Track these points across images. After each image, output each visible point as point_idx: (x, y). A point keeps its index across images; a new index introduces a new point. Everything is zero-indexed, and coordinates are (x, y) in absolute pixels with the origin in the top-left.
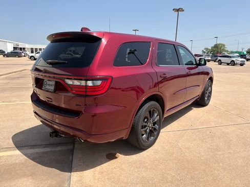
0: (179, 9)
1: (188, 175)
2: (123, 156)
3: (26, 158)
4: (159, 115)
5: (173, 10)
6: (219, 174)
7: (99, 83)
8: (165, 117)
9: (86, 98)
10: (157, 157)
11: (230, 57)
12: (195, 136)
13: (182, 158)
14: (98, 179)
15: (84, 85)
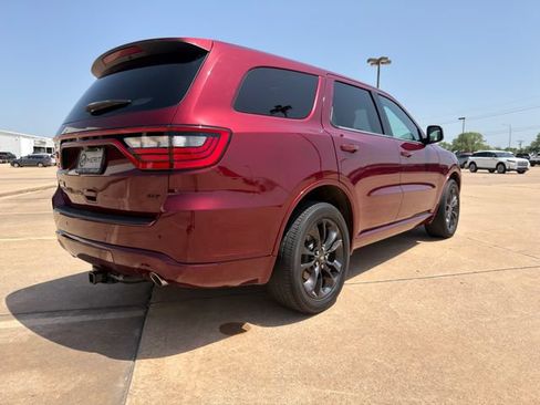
0: (381, 59)
1: (413, 361)
2: (259, 328)
3: (33, 334)
4: (341, 236)
5: (369, 61)
6: (489, 358)
7: (200, 141)
8: (355, 247)
9: (171, 177)
10: (340, 330)
11: (495, 155)
12: (427, 291)
13: (398, 330)
14: (199, 372)
15: (167, 145)
